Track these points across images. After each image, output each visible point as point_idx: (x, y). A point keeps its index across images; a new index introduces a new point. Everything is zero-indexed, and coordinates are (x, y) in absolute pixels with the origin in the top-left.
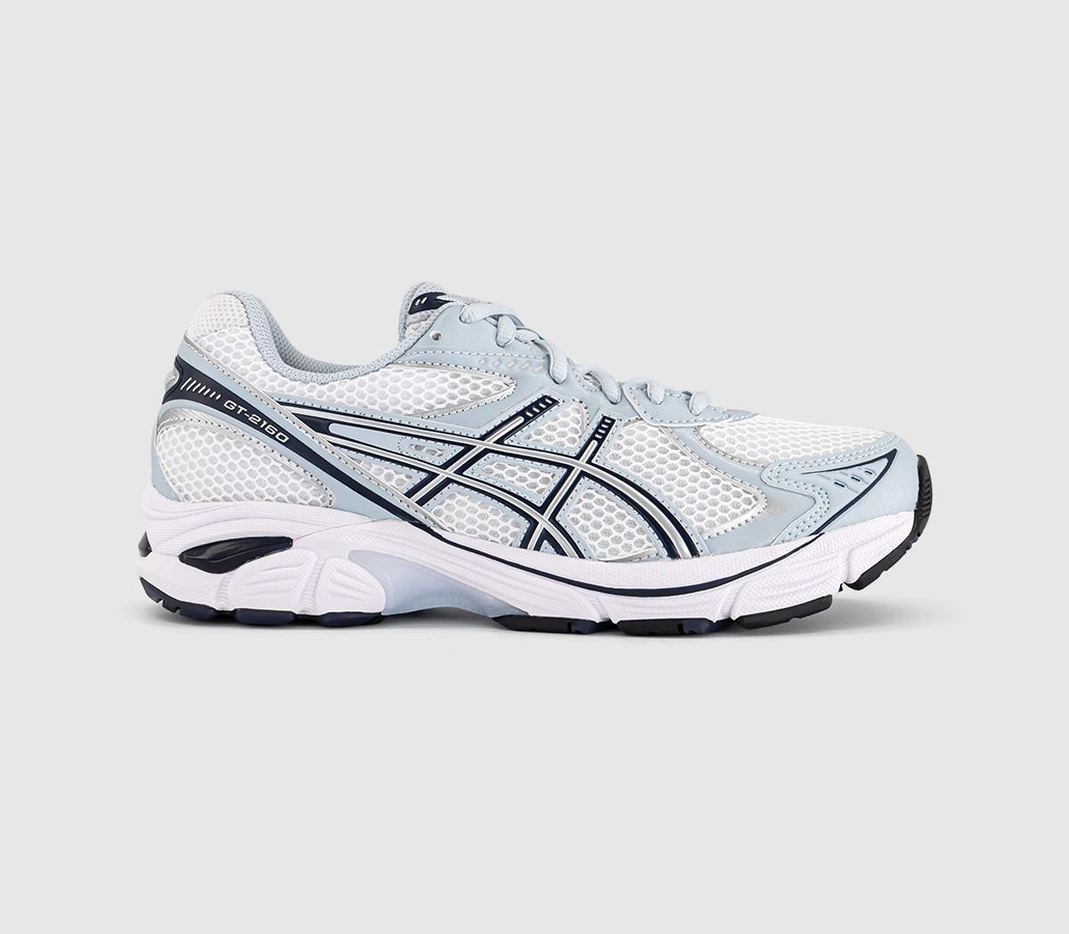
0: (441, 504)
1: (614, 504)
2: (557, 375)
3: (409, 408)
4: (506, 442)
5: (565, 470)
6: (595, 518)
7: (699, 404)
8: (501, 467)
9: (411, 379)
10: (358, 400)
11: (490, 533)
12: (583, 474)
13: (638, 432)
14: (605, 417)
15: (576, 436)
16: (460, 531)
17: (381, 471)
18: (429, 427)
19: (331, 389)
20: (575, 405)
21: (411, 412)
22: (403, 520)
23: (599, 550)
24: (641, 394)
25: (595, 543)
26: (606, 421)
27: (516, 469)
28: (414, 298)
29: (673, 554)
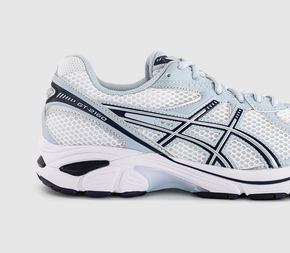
0: (172, 146)
1: (245, 146)
2: (218, 91)
3: (158, 106)
4: (199, 120)
5: (224, 131)
6: (238, 152)
7: (276, 102)
8: (198, 130)
9: (159, 94)
10: (137, 103)
11: (193, 158)
12: (231, 133)
13: (253, 115)
14: (238, 109)
15: (227, 117)
16: (180, 157)
17: (147, 132)
18: (167, 114)
19: (125, 98)
20: (226, 104)
21: (159, 108)
22: (156, 153)
23: (240, 165)
24: (252, 99)
25: (238, 162)
26: (239, 110)
27: (204, 131)
28: (155, 58)
29: (270, 166)
